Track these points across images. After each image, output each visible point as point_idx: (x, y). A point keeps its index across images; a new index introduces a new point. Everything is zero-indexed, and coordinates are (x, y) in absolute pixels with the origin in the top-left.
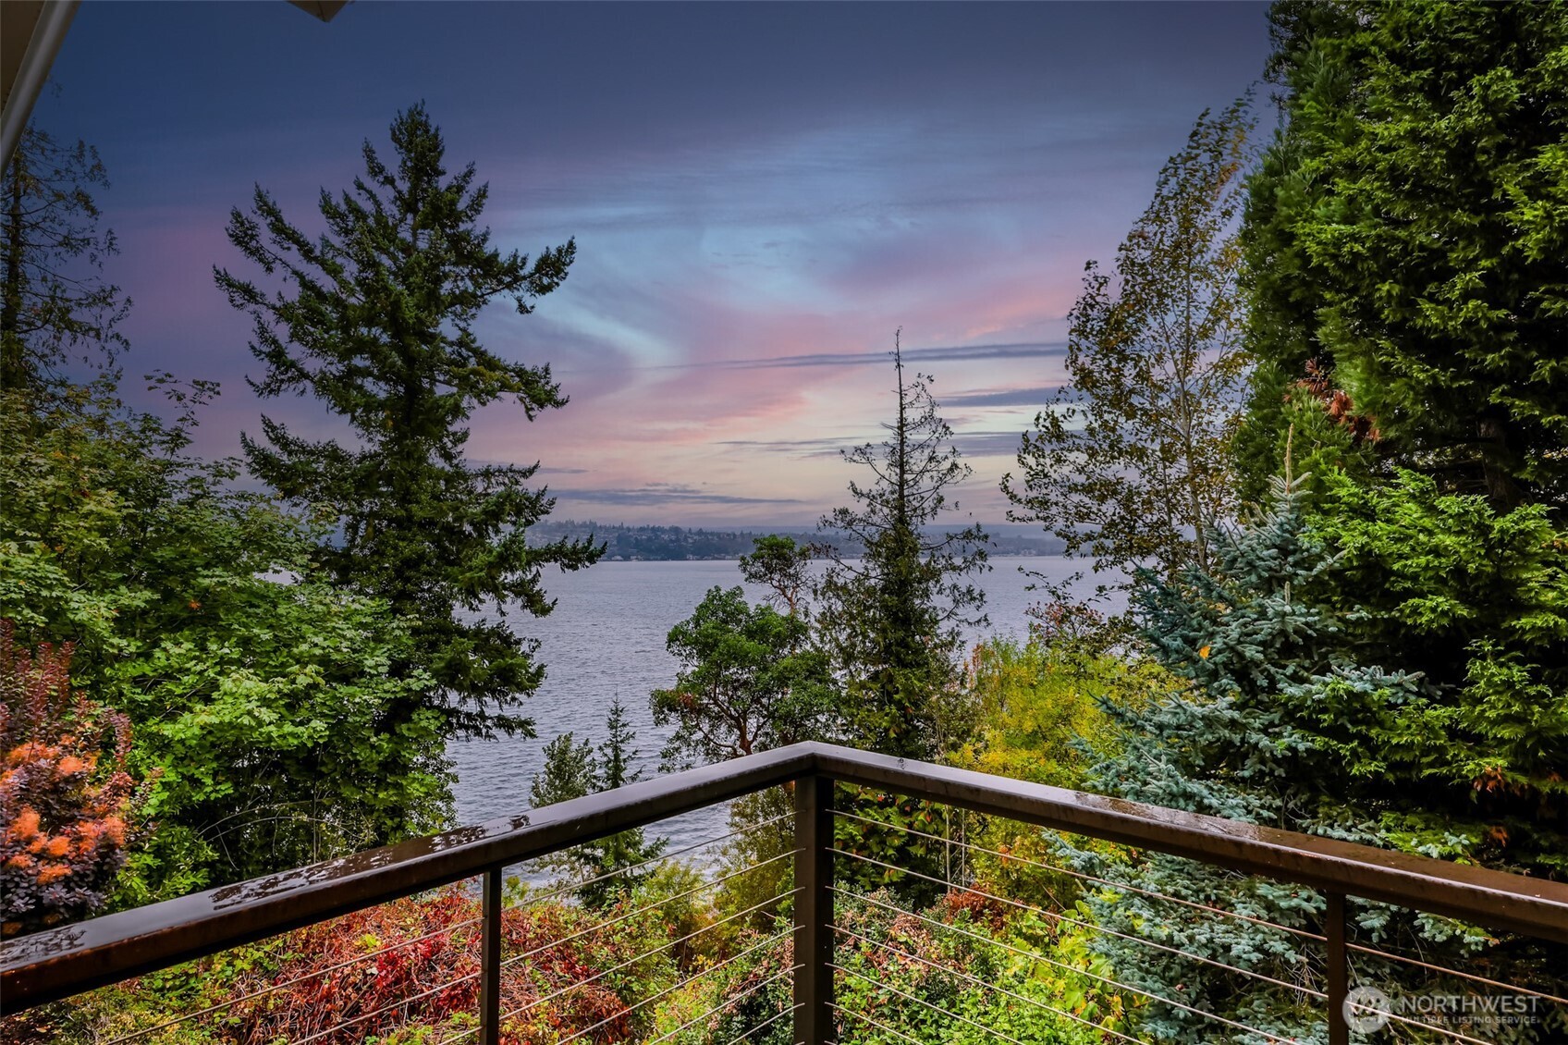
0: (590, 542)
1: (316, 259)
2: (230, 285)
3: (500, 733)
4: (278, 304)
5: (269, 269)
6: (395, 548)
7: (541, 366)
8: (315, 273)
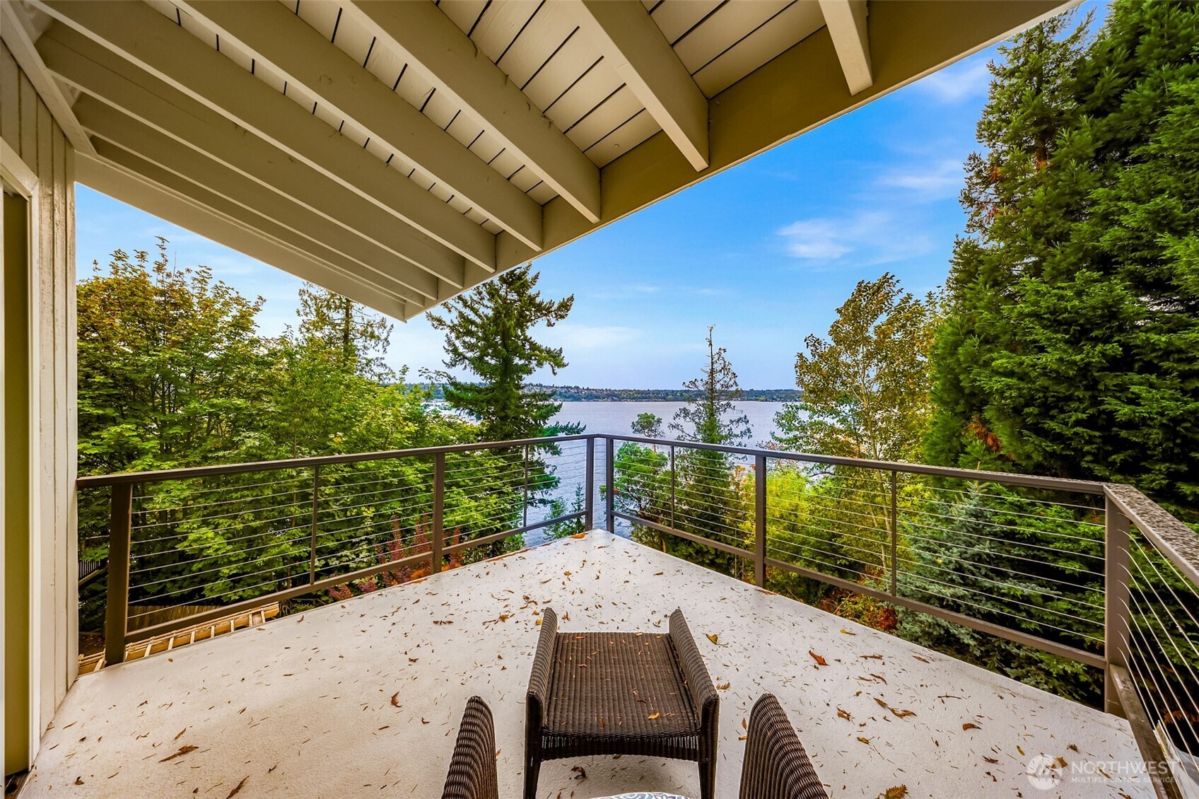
0: (579, 424)
1: (468, 306)
2: (433, 319)
3: (541, 505)
4: (451, 325)
5: (450, 311)
6: (501, 429)
7: (558, 349)
8: (467, 312)
